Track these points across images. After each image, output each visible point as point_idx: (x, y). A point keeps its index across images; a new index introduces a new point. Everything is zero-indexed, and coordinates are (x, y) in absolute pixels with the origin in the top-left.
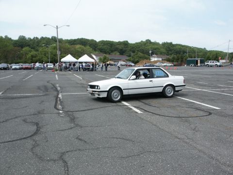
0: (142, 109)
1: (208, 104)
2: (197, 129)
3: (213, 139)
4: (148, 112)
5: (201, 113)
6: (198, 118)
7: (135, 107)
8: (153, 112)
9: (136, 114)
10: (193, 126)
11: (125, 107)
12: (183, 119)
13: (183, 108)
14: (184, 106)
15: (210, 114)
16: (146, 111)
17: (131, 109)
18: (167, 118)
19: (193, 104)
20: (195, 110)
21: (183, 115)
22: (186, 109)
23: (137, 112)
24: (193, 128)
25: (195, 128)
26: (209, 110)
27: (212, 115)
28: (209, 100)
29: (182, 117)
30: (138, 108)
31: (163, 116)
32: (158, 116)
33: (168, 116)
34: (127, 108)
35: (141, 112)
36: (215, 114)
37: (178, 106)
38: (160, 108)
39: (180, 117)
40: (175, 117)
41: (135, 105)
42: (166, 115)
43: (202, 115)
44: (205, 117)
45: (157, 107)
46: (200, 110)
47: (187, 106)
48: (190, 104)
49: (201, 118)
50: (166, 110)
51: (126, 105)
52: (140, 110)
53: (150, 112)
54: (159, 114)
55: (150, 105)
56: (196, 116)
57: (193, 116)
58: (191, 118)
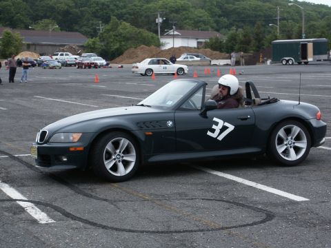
0: (56, 209)
1: (274, 187)
4: (74, 218)
5: (243, 216)
6: (226, 232)
7: (37, 204)
8: (86, 217)
9: (31, 228)
11: (8, 204)
12: (176, 236)
13: (190, 203)
14: (197, 193)
15: (270, 216)
16: (67, 215)
17: (22, 210)
18: (126, 235)
19: (228, 187)
20: (227, 205)
21: (181, 226)
22: (200, 204)
23: (34, 222)
26: (276, 205)
27: (273, 221)
29: (176, 232)
30: (47, 205)
31: (117, 229)
32: (101, 230)
33: (130, 231)
34: (8, 209)
35: (51, 221)
36: (284, 218)
37: (180, 194)
38: (120, 204)
39: (167, 232)
40: (153, 232)
41: (41, 197)
42: (128, 228)
43: (239, 223)
44: (248, 228)
45: (111, 202)
46: (243, 205)
47: (208, 195)
48: (221, 188)
49: (233, 231)
50: (135, 210)
51: (11, 200)
52: (48, 215)
53: (80, 219)
54: (104, 224)
55: (91, 196)
56: (221, 224)
57: (212, 225)
58: (201, 234)
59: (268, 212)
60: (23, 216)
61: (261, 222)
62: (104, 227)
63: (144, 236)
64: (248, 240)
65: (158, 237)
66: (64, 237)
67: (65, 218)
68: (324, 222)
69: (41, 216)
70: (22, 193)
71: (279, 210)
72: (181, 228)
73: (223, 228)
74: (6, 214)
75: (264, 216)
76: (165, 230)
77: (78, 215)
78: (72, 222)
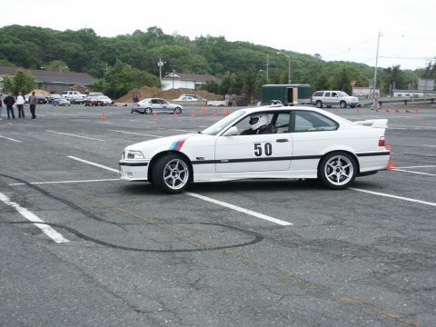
0: (70, 230)
1: (263, 213)
2: (202, 282)
3: (232, 308)
4: (86, 238)
5: (236, 238)
6: (221, 251)
7: (53, 226)
8: (97, 237)
9: (49, 246)
10: (194, 275)
11: (26, 226)
12: (178, 255)
13: (190, 226)
14: (196, 218)
15: (259, 238)
16: (80, 236)
17: (40, 231)
18: (134, 253)
20: (222, 229)
21: (182, 246)
22: (199, 227)
23: (51, 241)
24: (193, 281)
25: (197, 281)
26: (265, 229)
27: (262, 242)
28: (272, 201)
29: (177, 251)
30: (61, 227)
31: (124, 248)
32: (111, 249)
33: (137, 250)
34: (27, 230)
35: (66, 241)
36: (272, 239)
37: (180, 219)
38: (127, 227)
39: (169, 251)
40: (158, 251)
41: (56, 220)
42: (134, 247)
43: (233, 244)
44: (241, 248)
45: (120, 225)
46: (236, 229)
47: (206, 220)
48: (217, 214)
49: (228, 250)
50: (141, 233)
51: (29, 222)
52: (64, 236)
53: (92, 240)
54: (113, 244)
55: (101, 220)
56: (217, 245)
57: (208, 246)
58: (199, 253)
59: (257, 235)
60: (40, 236)
61: (252, 243)
62: (114, 246)
63: (149, 254)
64: (240, 258)
65: (161, 255)
66: (78, 255)
67: (79, 239)
68: (305, 243)
69: (57, 237)
70: (39, 216)
71: (267, 233)
72: (182, 247)
73: (218, 248)
74: (25, 234)
75: (254, 238)
76: (168, 249)
77: (90, 236)
78: (85, 242)
